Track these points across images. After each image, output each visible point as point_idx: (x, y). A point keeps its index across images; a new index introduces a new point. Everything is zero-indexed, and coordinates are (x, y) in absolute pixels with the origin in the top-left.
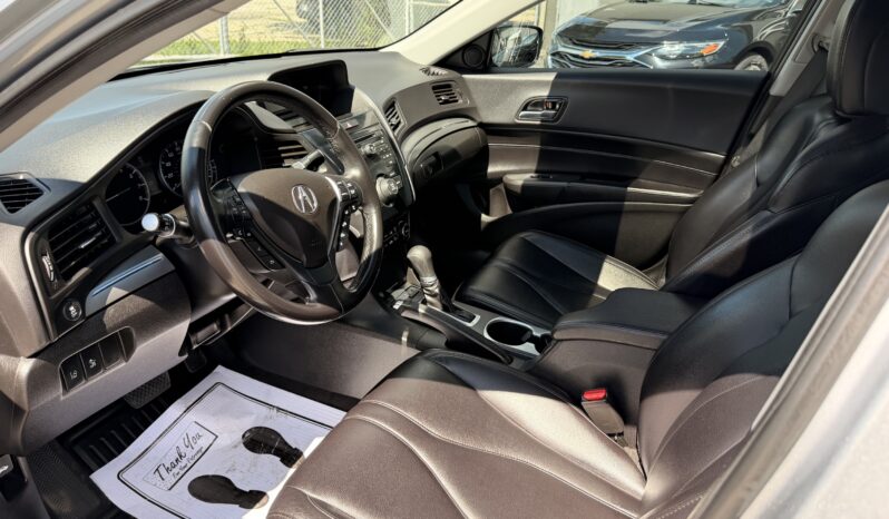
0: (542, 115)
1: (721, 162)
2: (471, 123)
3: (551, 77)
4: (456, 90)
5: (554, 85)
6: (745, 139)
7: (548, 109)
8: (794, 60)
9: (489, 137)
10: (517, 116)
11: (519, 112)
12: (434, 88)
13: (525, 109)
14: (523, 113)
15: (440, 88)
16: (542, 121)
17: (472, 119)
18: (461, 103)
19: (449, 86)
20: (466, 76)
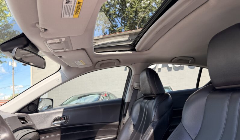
0: (61, 122)
1: (118, 125)
2: (33, 130)
3: (62, 110)
4: (27, 119)
5: (64, 112)
6: (123, 116)
7: (62, 120)
8: (129, 92)
9: (40, 135)
10: (51, 125)
11: (52, 123)
12: (19, 118)
13: (54, 122)
14: (54, 123)
15: (21, 118)
16: (61, 124)
17: (34, 129)
18: (29, 123)
19: (24, 118)
20: (29, 115)
